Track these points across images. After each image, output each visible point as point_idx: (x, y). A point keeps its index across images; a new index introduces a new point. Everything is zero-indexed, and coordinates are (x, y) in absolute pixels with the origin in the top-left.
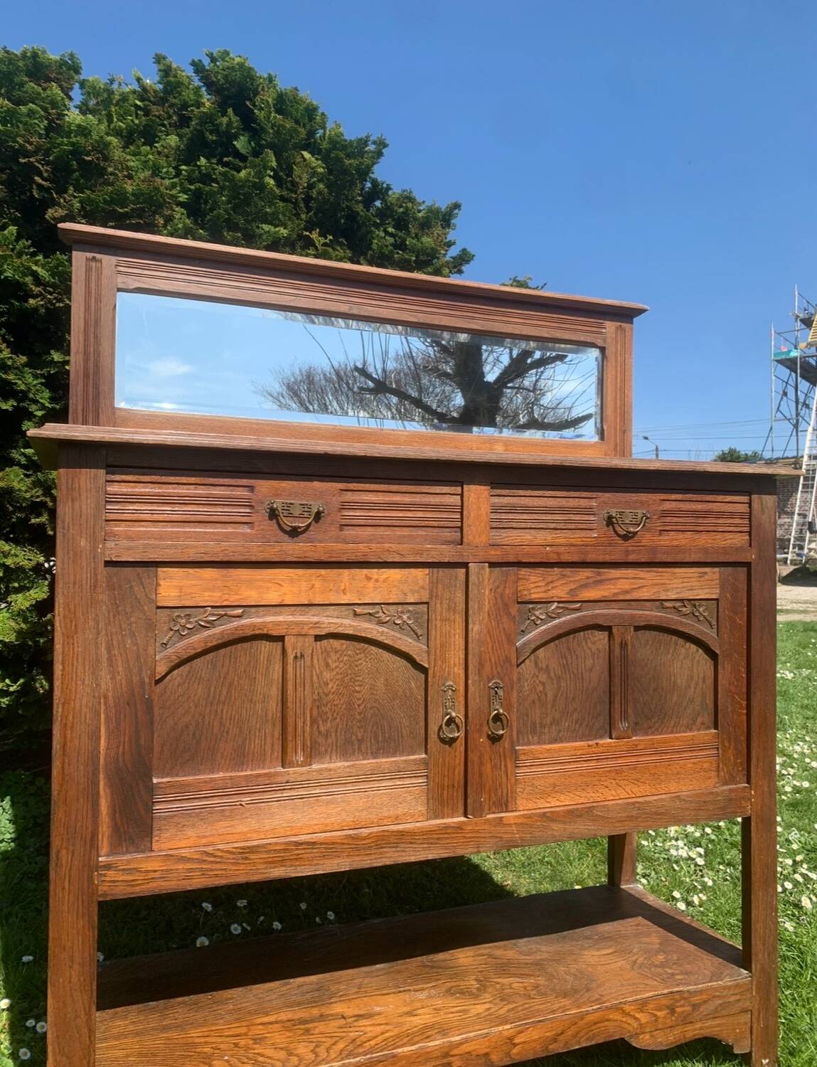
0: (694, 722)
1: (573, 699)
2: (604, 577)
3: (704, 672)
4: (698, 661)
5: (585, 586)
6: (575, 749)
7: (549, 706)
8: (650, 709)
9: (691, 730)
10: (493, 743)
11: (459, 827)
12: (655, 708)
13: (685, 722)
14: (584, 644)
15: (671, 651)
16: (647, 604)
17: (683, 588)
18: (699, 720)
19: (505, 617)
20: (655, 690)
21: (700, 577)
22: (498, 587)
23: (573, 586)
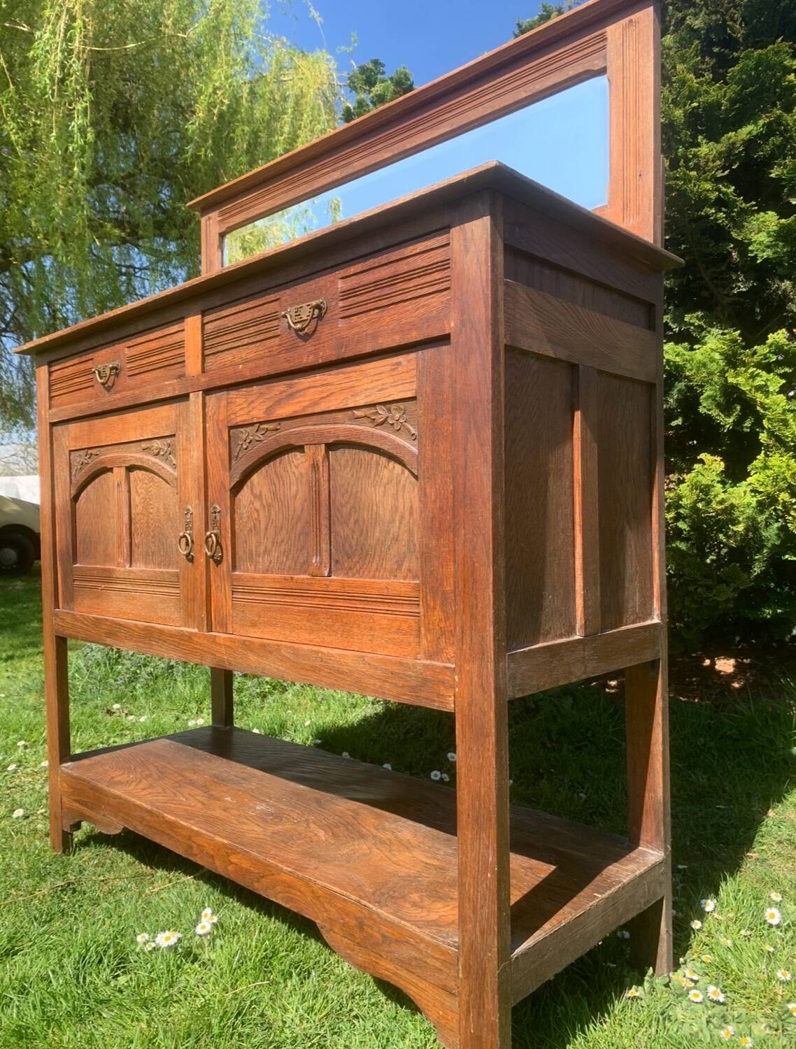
0: (399, 566)
1: (282, 527)
2: (294, 390)
3: (411, 502)
4: (404, 486)
5: (278, 403)
6: (274, 580)
7: (262, 535)
8: (351, 547)
9: (395, 576)
10: (217, 566)
11: (190, 637)
12: (357, 545)
13: (388, 566)
14: (289, 468)
15: (373, 473)
16: (340, 415)
17: (373, 388)
18: (405, 566)
19: (220, 443)
20: (356, 522)
21: (393, 370)
22: (215, 413)
23: (268, 404)
